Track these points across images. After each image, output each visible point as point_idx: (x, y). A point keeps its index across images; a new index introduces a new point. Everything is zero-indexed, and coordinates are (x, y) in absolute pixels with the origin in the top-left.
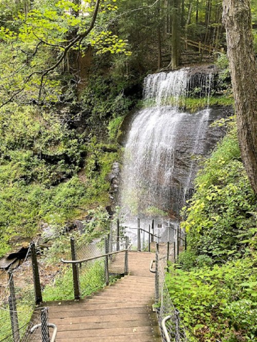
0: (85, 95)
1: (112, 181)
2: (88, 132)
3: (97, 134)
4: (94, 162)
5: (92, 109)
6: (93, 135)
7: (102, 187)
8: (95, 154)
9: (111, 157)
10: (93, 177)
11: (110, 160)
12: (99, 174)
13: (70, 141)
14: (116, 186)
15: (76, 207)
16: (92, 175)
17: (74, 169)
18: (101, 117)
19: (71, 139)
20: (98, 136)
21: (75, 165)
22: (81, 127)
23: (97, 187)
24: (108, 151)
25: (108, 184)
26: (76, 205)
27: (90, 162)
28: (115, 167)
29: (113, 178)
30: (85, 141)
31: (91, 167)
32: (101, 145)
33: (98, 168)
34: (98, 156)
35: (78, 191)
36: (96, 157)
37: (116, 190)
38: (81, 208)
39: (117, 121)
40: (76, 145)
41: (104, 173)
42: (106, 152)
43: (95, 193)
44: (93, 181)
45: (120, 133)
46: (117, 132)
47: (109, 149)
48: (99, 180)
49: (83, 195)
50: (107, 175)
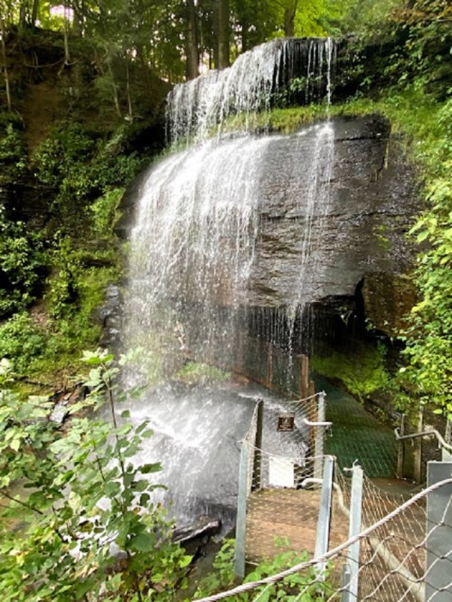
0: (45, 152)
1: (105, 323)
2: (54, 229)
3: (73, 234)
4: (65, 285)
5: (60, 183)
6: (63, 235)
7: (84, 334)
8: (68, 271)
9: (103, 277)
10: (63, 316)
11: (100, 283)
12: (78, 310)
13: (10, 240)
14: (114, 331)
15: (22, 379)
16: (61, 311)
17: (19, 299)
18: (78, 198)
19: (13, 238)
20: (75, 237)
21: (22, 292)
22: (38, 217)
23: (71, 335)
24: (97, 266)
25: (97, 328)
26: (20, 375)
27: (58, 285)
28: (112, 294)
29: (107, 317)
30: (46, 246)
31: (59, 296)
32: (80, 253)
33: (74, 296)
34: (75, 275)
35: (27, 346)
36: (71, 276)
37: (113, 338)
38: (33, 381)
39: (112, 196)
40: (24, 251)
41: (87, 308)
42: (93, 268)
43: (68, 347)
44: (64, 324)
45: (118, 215)
46: (112, 215)
47: (97, 260)
48: (77, 322)
49: (38, 352)
50: (94, 311)
